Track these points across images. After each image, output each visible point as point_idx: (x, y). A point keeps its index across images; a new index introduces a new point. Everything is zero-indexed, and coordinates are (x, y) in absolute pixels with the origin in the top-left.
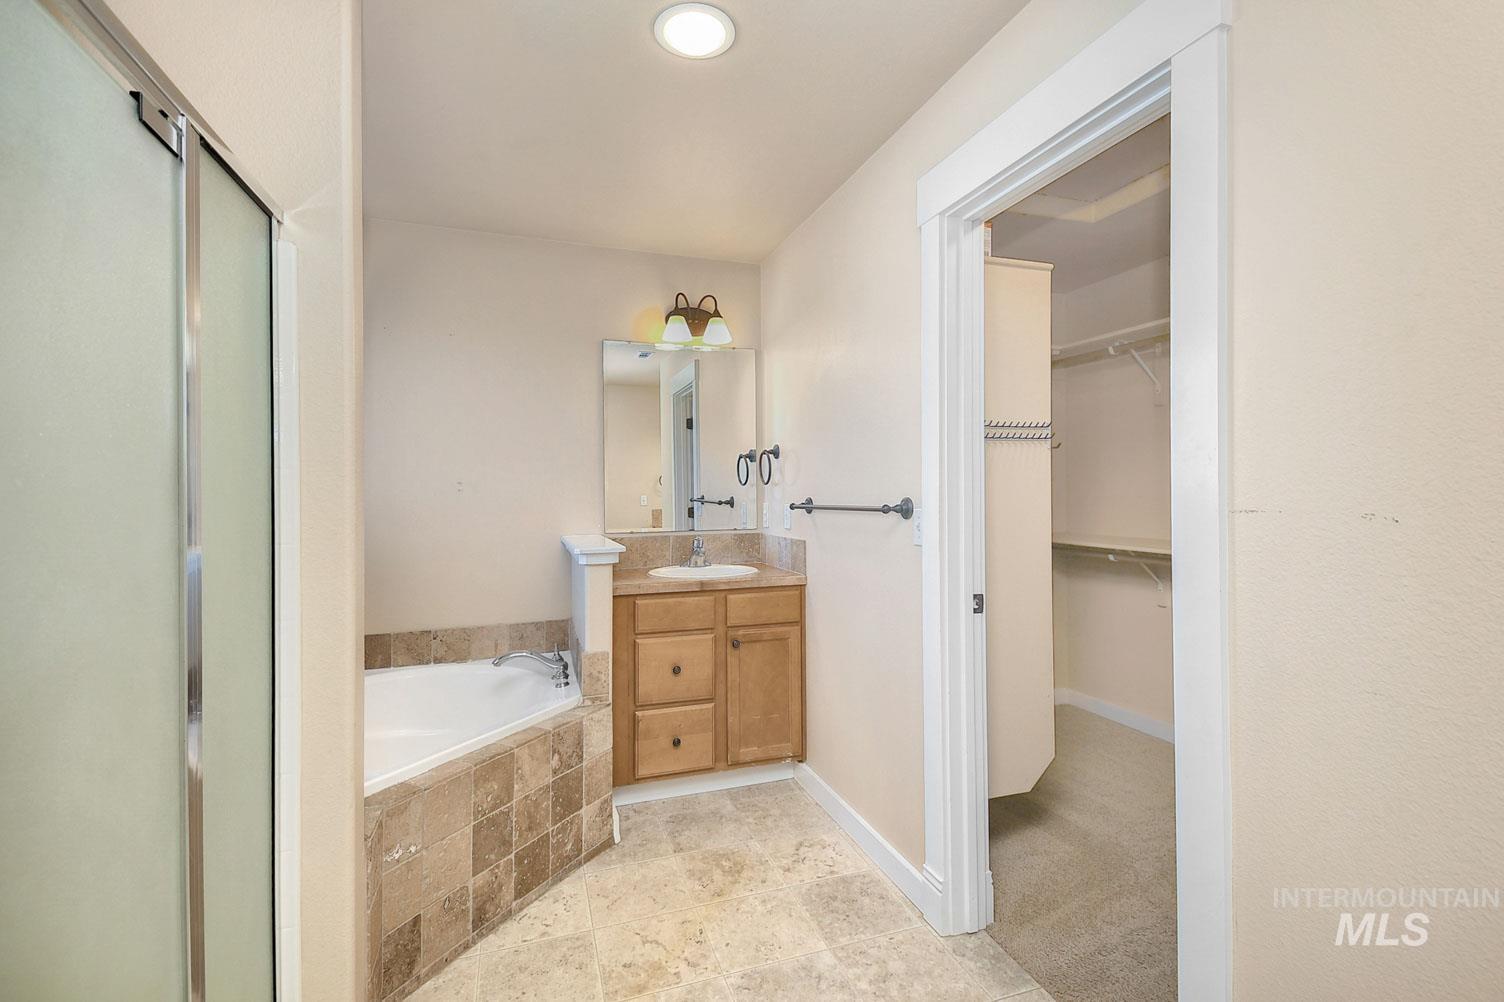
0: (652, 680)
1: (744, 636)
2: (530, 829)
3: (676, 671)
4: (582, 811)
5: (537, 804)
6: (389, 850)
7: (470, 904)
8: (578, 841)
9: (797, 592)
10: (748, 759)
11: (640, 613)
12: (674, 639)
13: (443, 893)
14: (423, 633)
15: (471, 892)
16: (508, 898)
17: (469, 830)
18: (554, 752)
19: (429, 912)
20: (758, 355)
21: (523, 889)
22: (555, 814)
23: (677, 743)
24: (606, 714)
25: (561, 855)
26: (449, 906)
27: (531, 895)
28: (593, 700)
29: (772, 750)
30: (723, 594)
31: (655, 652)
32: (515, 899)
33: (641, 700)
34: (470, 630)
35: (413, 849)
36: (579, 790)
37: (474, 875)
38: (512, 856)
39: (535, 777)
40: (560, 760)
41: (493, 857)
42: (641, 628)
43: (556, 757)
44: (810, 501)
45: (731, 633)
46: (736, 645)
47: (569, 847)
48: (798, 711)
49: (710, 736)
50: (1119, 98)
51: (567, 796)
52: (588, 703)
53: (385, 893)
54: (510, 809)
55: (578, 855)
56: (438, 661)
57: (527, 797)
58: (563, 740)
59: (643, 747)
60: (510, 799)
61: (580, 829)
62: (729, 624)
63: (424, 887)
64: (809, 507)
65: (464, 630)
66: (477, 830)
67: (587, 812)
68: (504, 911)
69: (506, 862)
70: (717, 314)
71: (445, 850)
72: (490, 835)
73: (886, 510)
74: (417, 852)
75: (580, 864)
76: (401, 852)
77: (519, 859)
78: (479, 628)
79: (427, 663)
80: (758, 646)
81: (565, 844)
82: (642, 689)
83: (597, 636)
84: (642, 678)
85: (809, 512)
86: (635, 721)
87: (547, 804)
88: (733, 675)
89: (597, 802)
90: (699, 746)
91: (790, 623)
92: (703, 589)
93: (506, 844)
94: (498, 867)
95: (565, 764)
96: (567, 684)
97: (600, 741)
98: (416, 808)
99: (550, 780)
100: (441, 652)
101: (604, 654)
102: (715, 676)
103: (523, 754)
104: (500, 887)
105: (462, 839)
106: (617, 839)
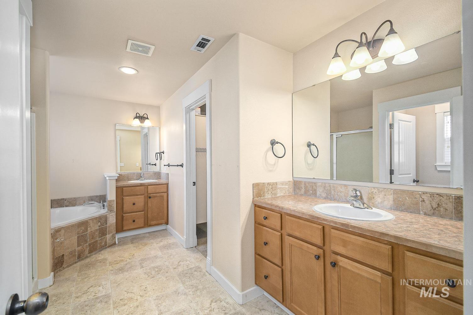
0: (127, 206)
1: (152, 196)
2: (92, 238)
3: (134, 204)
4: (107, 236)
5: (94, 233)
6: (56, 239)
7: (77, 253)
8: (106, 242)
9: (166, 185)
10: (153, 224)
11: (124, 191)
12: (133, 197)
13: (70, 250)
14: (61, 199)
15: (77, 250)
16: (87, 253)
17: (76, 237)
18: (99, 222)
19: (66, 254)
20: (160, 128)
21: (90, 252)
22: (99, 236)
23: (134, 221)
24: (114, 214)
25: (101, 246)
26: (71, 253)
27: (93, 253)
28: (110, 211)
29: (160, 222)
30: (147, 186)
31: (128, 200)
32: (89, 254)
33: (124, 212)
34: (76, 198)
35: (62, 240)
36: (106, 231)
37: (78, 247)
38: (88, 244)
39: (94, 227)
40: (101, 224)
41: (82, 244)
42: (124, 194)
43: (100, 223)
44: (169, 164)
45: (149, 195)
46: (150, 198)
47: (103, 244)
48: (166, 212)
49: (143, 219)
50: (200, 102)
51: (103, 232)
52: (109, 212)
53: (55, 248)
54: (87, 233)
55: (106, 246)
56: (66, 206)
57: (91, 231)
58: (102, 219)
59: (125, 223)
60: (87, 231)
61: (106, 240)
62: (148, 193)
63: (65, 248)
64: (169, 165)
65: (75, 198)
66: (78, 237)
67: (108, 236)
68: (85, 256)
69: (86, 245)
70: (147, 119)
71: (70, 241)
72: (81, 239)
73: (178, 166)
74: (63, 240)
75: (106, 248)
76: (59, 240)
77: (90, 245)
78: (79, 198)
79: (63, 207)
80: (156, 198)
81: (102, 243)
82: (124, 209)
83: (112, 196)
84: (125, 206)
85: (169, 167)
86: (123, 217)
87: (97, 233)
88: (150, 205)
89: (111, 234)
90: (141, 222)
91: (164, 192)
92: (141, 185)
93: (86, 241)
94: (84, 246)
95: (102, 225)
96: (104, 208)
97: (112, 220)
98: (63, 231)
99: (98, 228)
100: (67, 204)
101: (114, 201)
102: (145, 205)
103: (91, 222)
104: (84, 250)
105: (75, 239)
106: (117, 243)
